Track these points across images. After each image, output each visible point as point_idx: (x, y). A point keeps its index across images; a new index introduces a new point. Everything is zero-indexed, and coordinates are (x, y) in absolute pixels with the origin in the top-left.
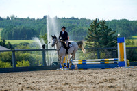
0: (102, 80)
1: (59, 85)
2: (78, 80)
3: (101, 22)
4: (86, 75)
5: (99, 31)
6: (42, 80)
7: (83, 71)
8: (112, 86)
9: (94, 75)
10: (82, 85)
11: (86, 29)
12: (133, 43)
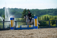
0: (28, 34)
1: (10, 37)
2: (18, 34)
3: (27, 10)
4: (21, 32)
5: (27, 14)
6: (3, 34)
8: (32, 37)
9: (25, 32)
10: (20, 36)
11: (21, 13)
12: (41, 19)
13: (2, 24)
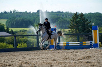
0: (81, 57)
1: (49, 61)
2: (63, 57)
3: (80, 14)
4: (69, 53)
5: (79, 21)
6: (36, 57)
7: (67, 51)
8: (88, 62)
9: (75, 54)
10: (66, 61)
11: (69, 20)
13: (36, 40)
